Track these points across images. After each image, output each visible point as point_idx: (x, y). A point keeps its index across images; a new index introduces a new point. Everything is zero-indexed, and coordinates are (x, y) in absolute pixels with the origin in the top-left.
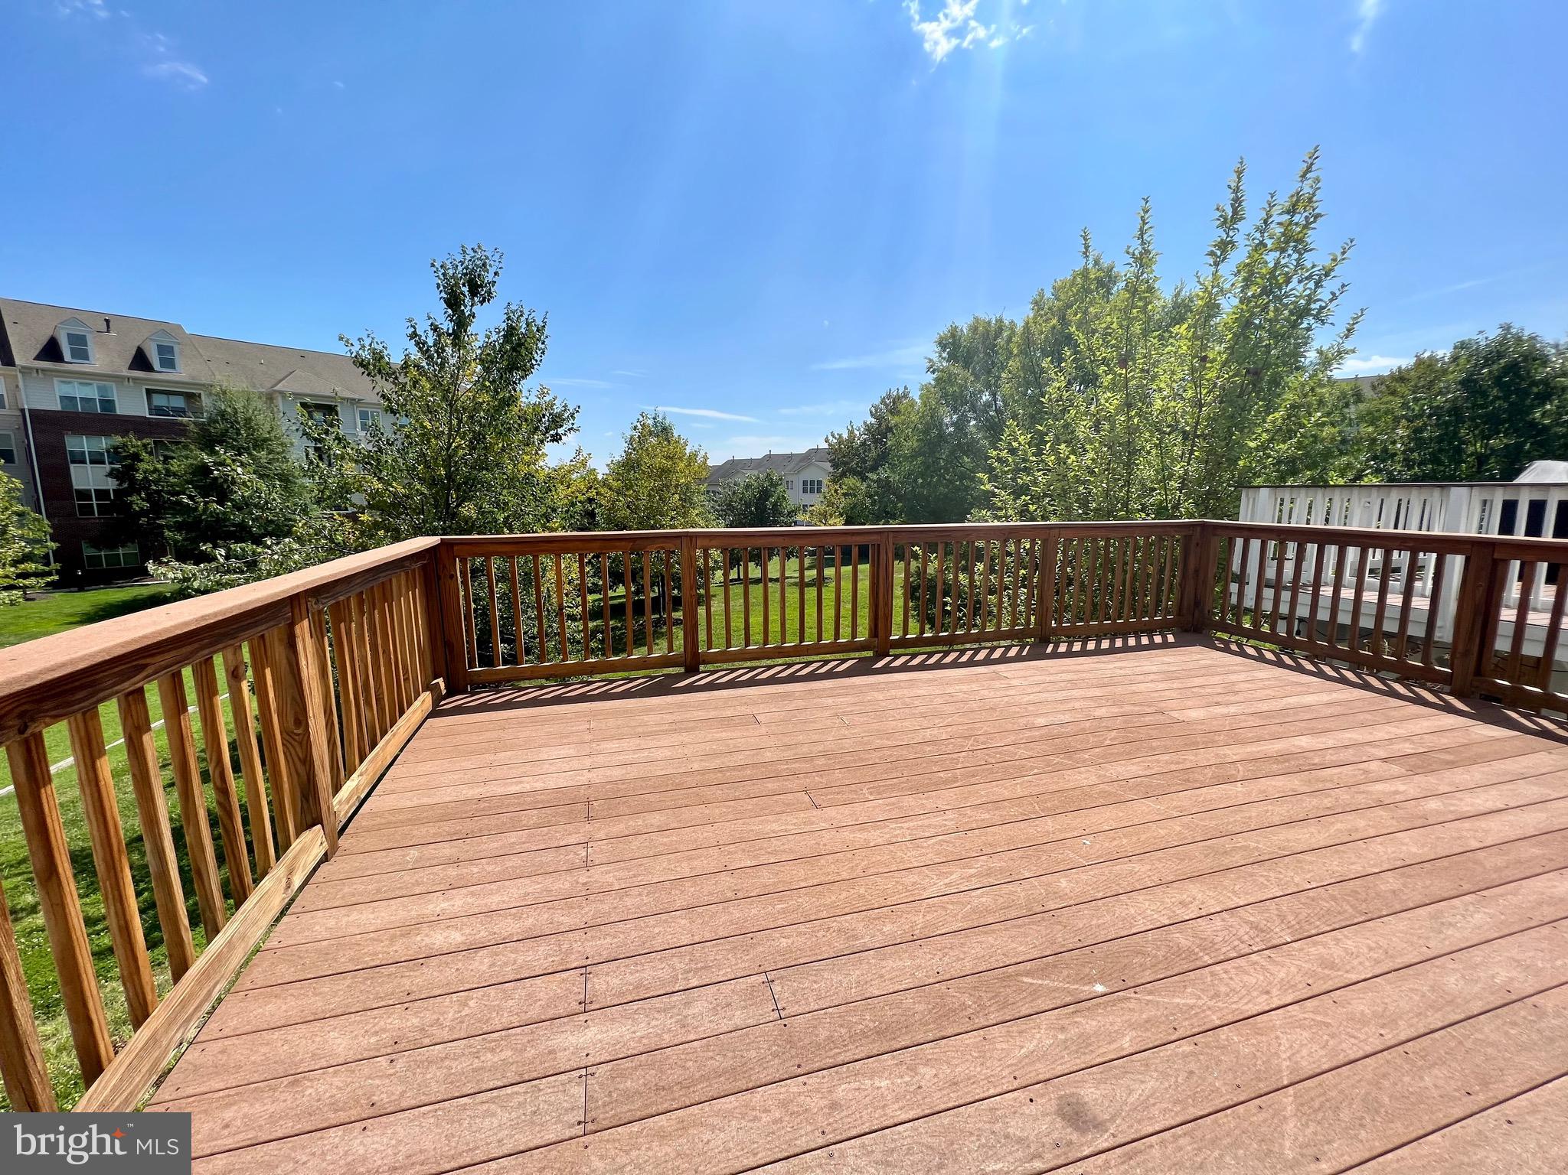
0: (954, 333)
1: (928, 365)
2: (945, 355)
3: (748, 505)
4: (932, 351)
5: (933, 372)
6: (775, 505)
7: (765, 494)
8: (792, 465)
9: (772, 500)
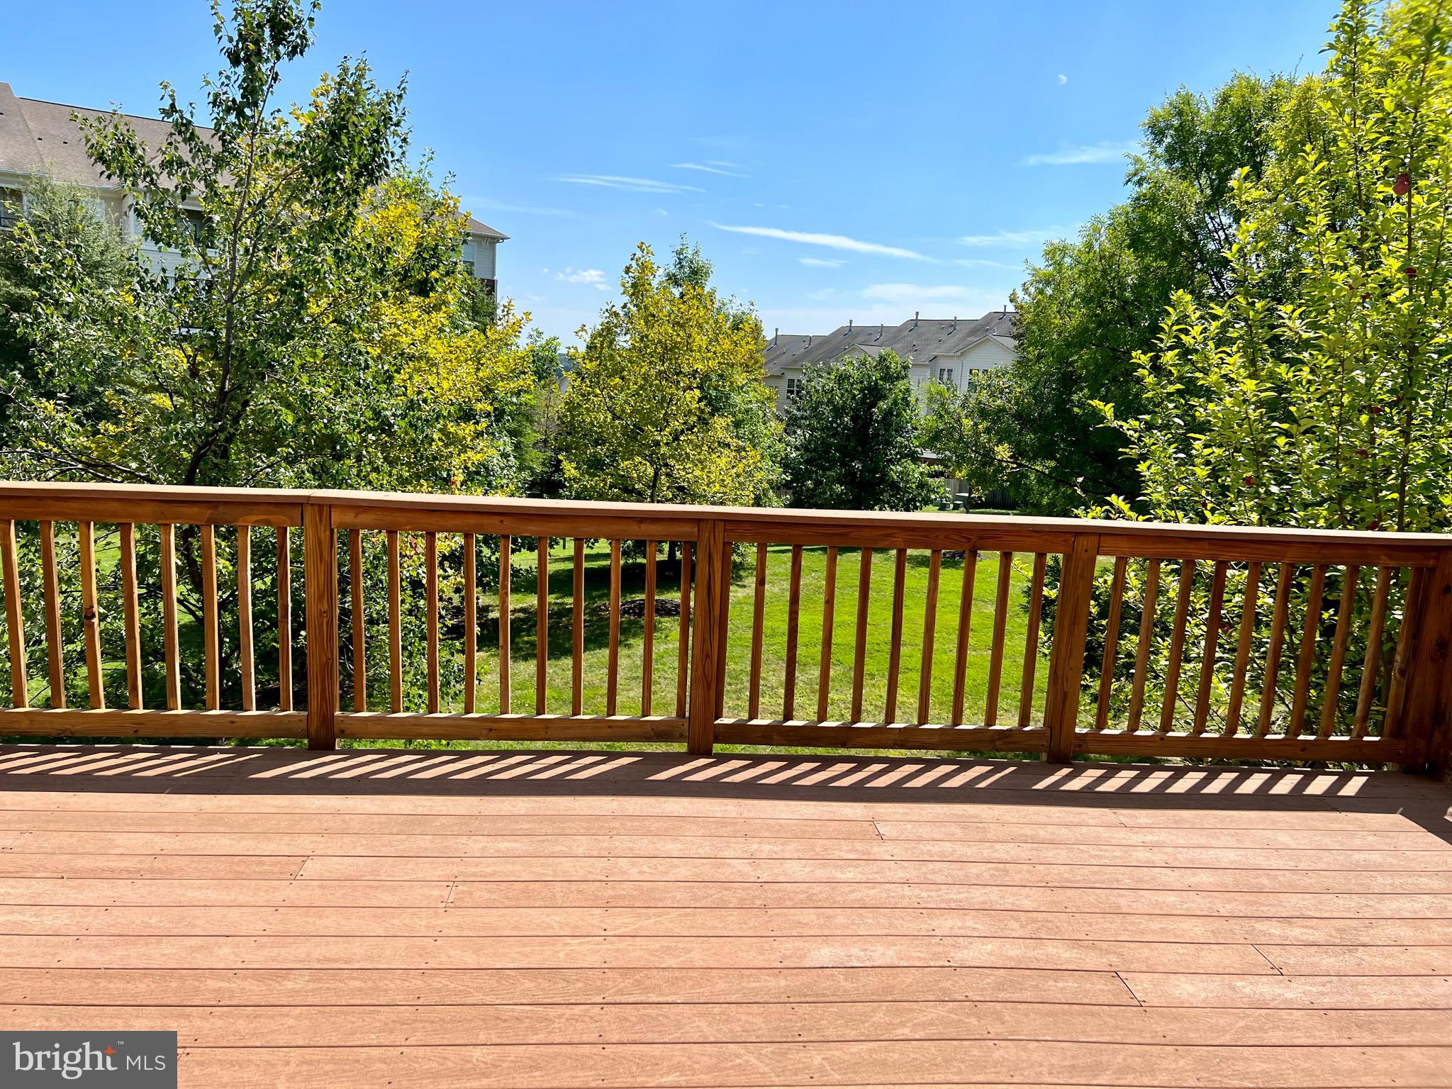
0: (1183, 108)
1: (1132, 169)
2: (1160, 150)
3: (838, 412)
4: (1139, 146)
5: (1139, 183)
6: (889, 413)
7: (874, 393)
8: (952, 341)
9: (883, 405)
